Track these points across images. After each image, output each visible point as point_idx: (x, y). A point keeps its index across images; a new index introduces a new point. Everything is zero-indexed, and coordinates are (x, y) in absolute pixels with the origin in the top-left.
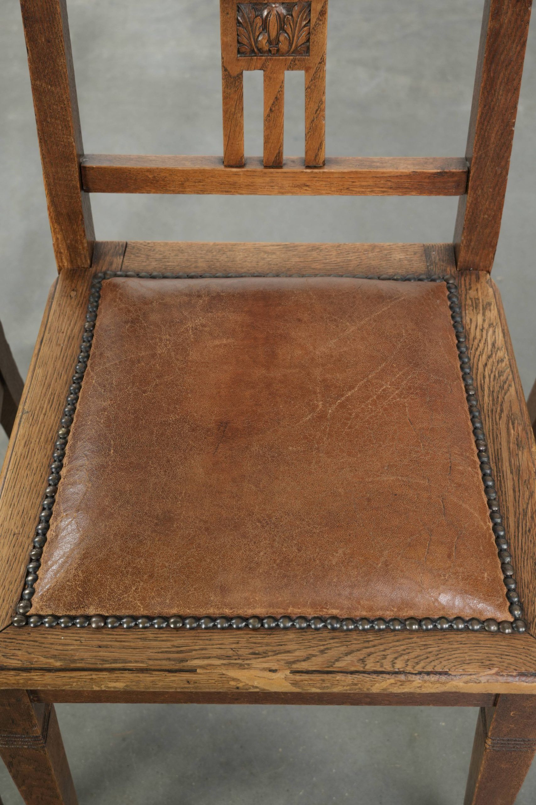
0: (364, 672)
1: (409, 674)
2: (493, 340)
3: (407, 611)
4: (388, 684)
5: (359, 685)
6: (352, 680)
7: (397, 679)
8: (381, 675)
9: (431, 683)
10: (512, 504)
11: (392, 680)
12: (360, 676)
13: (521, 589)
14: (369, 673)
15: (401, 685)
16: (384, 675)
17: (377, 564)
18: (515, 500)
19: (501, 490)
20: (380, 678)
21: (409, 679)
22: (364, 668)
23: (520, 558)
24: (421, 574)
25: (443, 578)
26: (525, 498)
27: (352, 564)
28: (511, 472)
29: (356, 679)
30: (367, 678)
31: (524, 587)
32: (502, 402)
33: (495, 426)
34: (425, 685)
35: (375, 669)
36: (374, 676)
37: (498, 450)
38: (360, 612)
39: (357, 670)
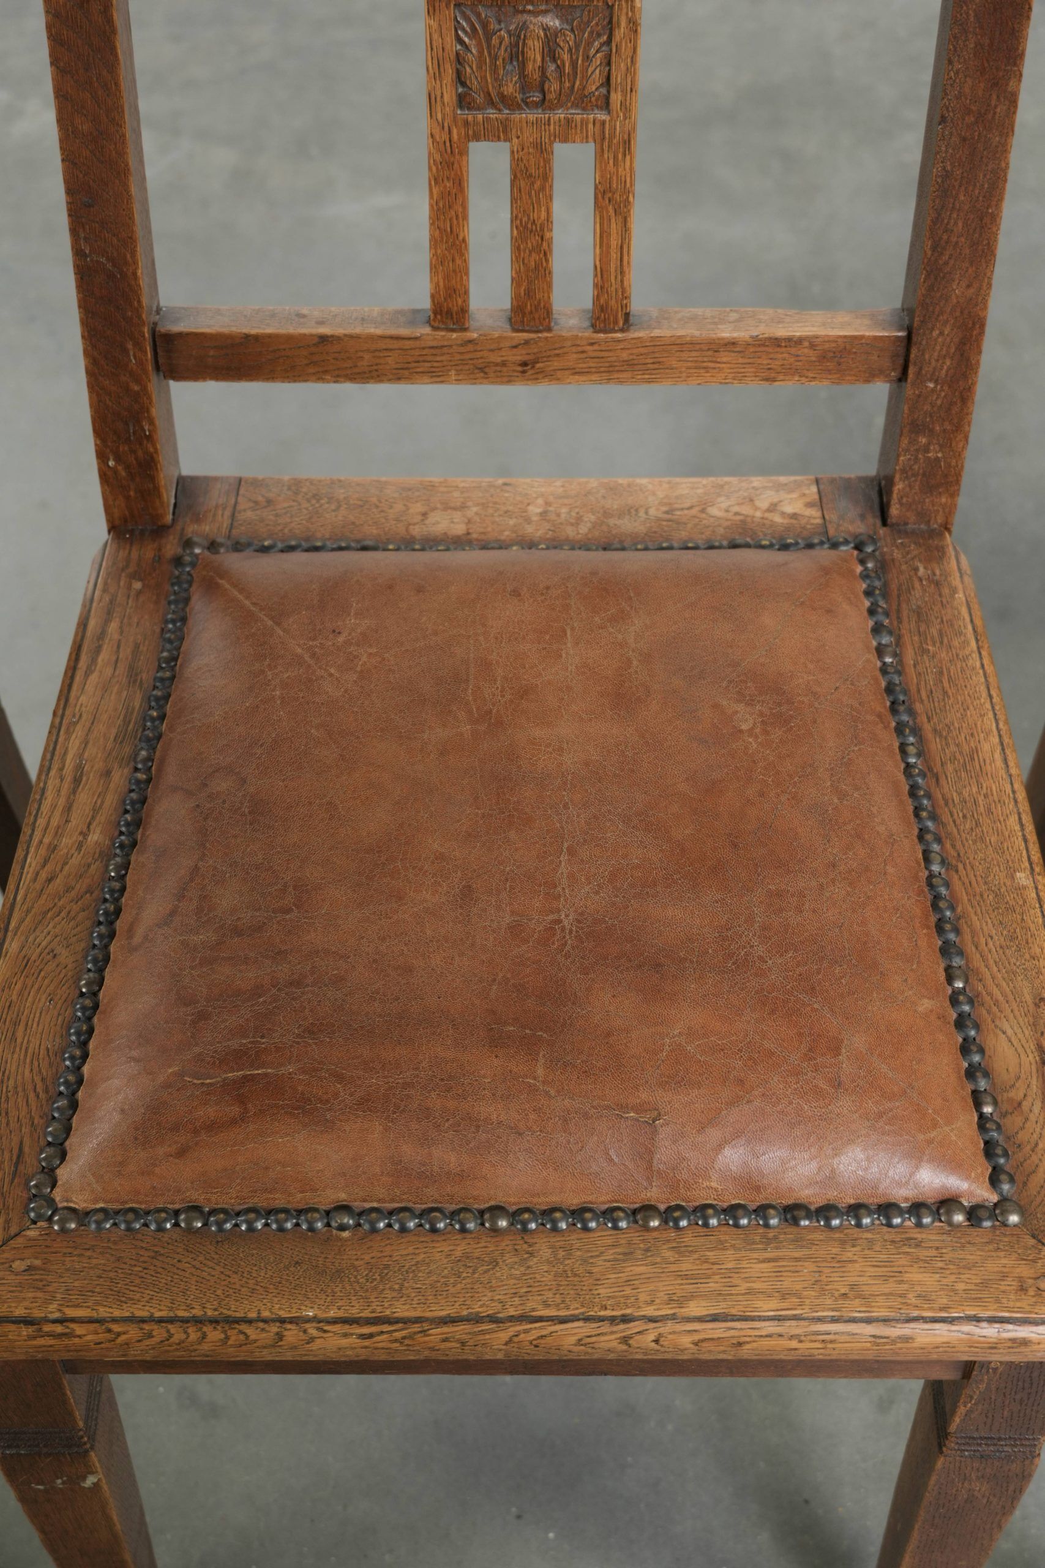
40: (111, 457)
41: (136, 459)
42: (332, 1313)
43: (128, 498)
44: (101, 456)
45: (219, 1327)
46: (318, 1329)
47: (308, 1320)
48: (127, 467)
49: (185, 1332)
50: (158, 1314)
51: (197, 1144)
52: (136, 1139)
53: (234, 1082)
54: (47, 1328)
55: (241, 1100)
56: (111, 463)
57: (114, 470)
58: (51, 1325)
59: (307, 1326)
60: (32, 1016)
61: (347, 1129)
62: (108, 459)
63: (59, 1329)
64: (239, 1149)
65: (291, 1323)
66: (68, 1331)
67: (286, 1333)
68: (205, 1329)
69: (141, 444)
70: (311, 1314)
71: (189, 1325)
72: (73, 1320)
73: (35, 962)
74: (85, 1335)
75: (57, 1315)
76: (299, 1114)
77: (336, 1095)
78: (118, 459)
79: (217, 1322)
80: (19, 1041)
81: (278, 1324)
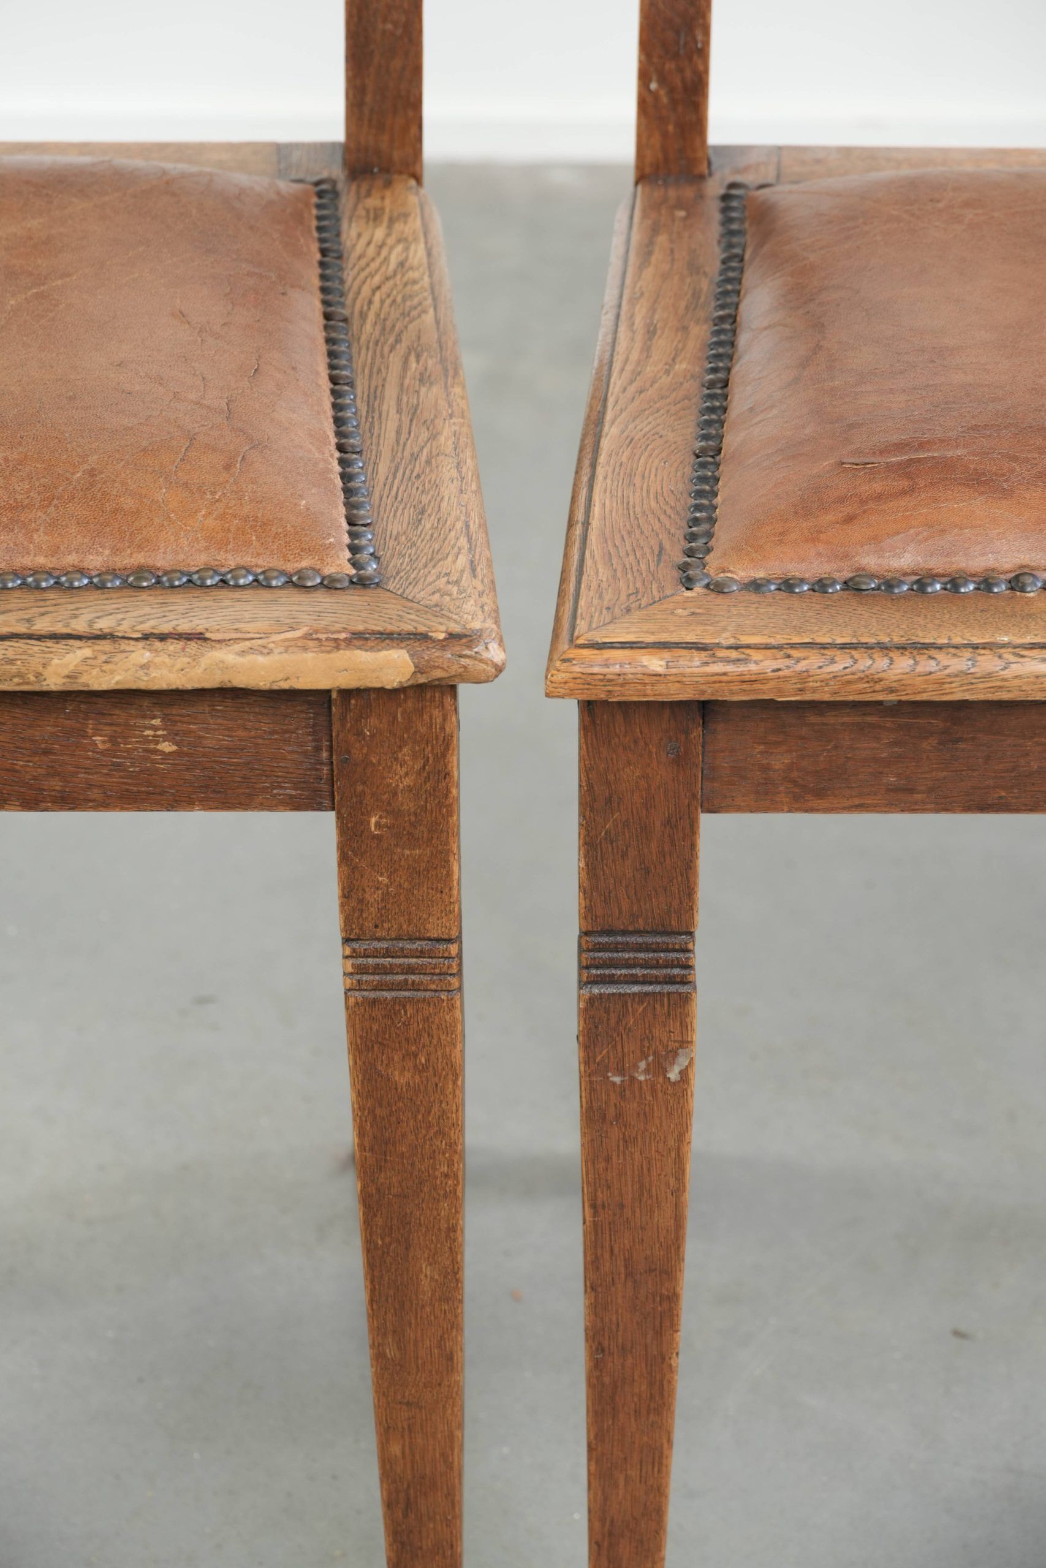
0: (30, 637)
1: (123, 640)
2: (401, 258)
3: (131, 554)
4: (78, 660)
5: (19, 662)
6: (3, 652)
7: (97, 648)
8: (64, 642)
9: (169, 655)
10: (390, 448)
11: (83, 652)
12: (21, 644)
13: (382, 542)
14: (40, 638)
15: (106, 662)
16: (71, 642)
17: (73, 474)
18: (398, 443)
19: (370, 431)
20: (60, 646)
21: (122, 648)
22: (28, 628)
23: (388, 508)
24: (164, 490)
25: (209, 496)
26: (420, 439)
27: (21, 473)
28: (398, 412)
29: (11, 649)
30: (35, 647)
31: (387, 539)
32: (402, 331)
33: (378, 360)
34: (157, 660)
35: (51, 629)
36: (50, 643)
37: (376, 387)
38: (31, 557)
39: (15, 632)
40: (654, 78)
41: (683, 80)
42: (1029, 639)
43: (665, 135)
44: (644, 77)
45: (906, 653)
46: (1015, 654)
47: (1004, 646)
48: (671, 91)
49: (871, 658)
50: (839, 641)
51: (864, 512)
52: (796, 513)
53: (899, 464)
54: (721, 653)
55: (908, 476)
56: (653, 86)
57: (655, 95)
58: (725, 651)
59: (1002, 651)
60: (647, 471)
61: (1028, 496)
62: (650, 81)
63: (734, 654)
64: (912, 515)
65: (984, 648)
66: (743, 656)
67: (979, 658)
68: (891, 654)
69: (690, 59)
70: (1006, 639)
71: (874, 651)
72: (748, 647)
73: (640, 440)
74: (761, 661)
75: (732, 641)
76: (974, 484)
77: (1013, 471)
78: (662, 80)
79: (904, 648)
80: (638, 485)
81: (970, 650)
